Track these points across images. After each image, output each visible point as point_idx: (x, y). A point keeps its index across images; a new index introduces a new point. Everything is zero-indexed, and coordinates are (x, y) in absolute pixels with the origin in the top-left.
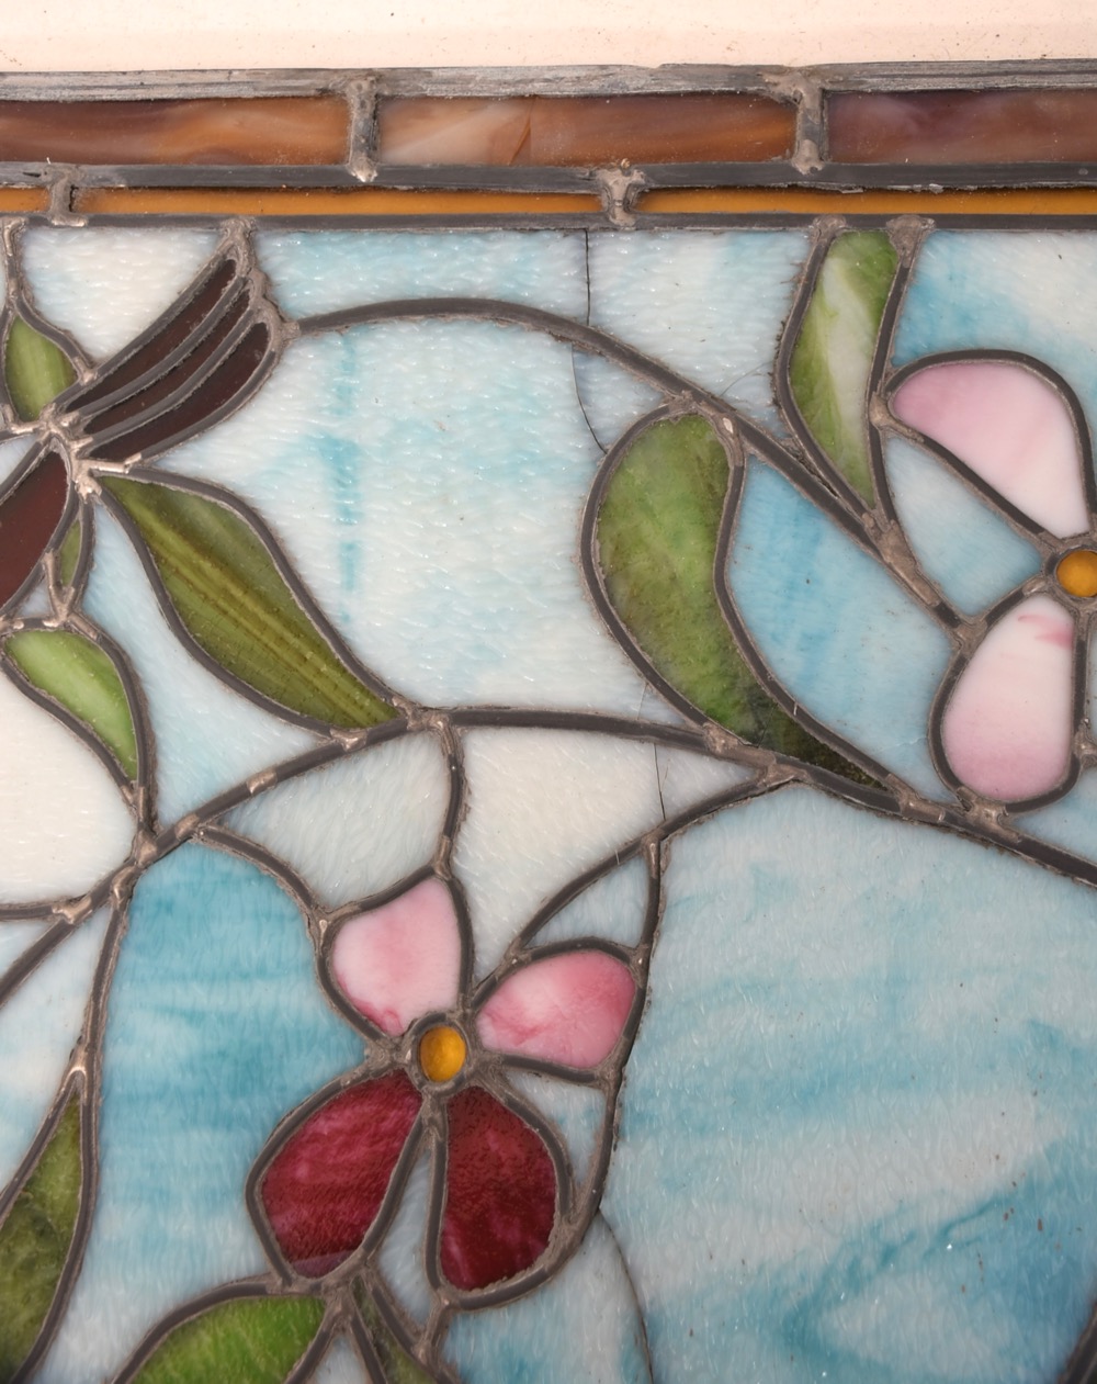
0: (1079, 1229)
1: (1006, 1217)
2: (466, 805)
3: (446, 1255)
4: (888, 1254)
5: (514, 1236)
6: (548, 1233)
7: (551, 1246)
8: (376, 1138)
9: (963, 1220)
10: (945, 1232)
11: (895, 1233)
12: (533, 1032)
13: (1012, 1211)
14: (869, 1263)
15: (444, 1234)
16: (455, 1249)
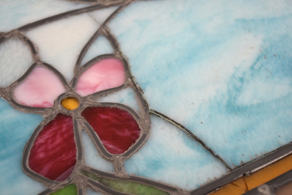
0: (285, 52)
1: (265, 58)
2: (36, 47)
3: (109, 149)
4: (242, 80)
5: (127, 133)
6: (139, 127)
7: (142, 129)
8: (62, 134)
9: (255, 64)
10: (252, 68)
11: (239, 74)
12: (97, 86)
13: (265, 56)
14: (239, 84)
15: (104, 144)
16: (111, 146)
